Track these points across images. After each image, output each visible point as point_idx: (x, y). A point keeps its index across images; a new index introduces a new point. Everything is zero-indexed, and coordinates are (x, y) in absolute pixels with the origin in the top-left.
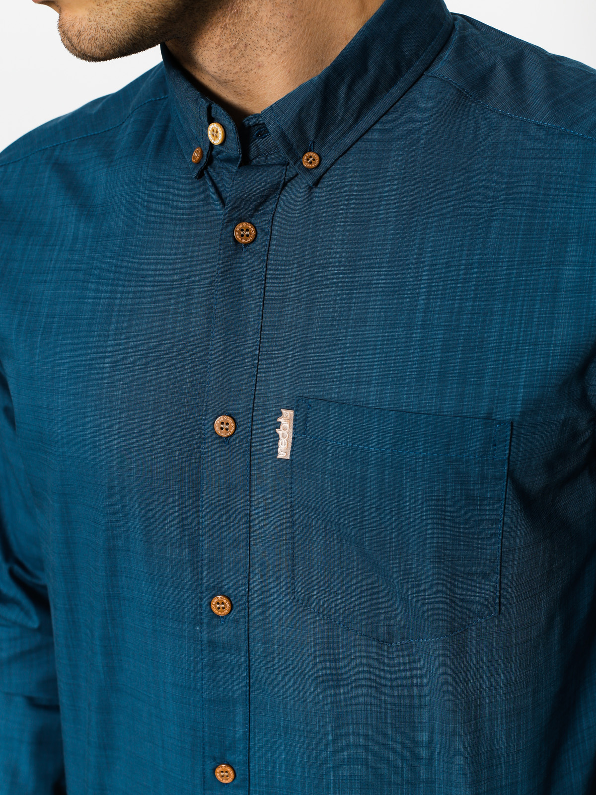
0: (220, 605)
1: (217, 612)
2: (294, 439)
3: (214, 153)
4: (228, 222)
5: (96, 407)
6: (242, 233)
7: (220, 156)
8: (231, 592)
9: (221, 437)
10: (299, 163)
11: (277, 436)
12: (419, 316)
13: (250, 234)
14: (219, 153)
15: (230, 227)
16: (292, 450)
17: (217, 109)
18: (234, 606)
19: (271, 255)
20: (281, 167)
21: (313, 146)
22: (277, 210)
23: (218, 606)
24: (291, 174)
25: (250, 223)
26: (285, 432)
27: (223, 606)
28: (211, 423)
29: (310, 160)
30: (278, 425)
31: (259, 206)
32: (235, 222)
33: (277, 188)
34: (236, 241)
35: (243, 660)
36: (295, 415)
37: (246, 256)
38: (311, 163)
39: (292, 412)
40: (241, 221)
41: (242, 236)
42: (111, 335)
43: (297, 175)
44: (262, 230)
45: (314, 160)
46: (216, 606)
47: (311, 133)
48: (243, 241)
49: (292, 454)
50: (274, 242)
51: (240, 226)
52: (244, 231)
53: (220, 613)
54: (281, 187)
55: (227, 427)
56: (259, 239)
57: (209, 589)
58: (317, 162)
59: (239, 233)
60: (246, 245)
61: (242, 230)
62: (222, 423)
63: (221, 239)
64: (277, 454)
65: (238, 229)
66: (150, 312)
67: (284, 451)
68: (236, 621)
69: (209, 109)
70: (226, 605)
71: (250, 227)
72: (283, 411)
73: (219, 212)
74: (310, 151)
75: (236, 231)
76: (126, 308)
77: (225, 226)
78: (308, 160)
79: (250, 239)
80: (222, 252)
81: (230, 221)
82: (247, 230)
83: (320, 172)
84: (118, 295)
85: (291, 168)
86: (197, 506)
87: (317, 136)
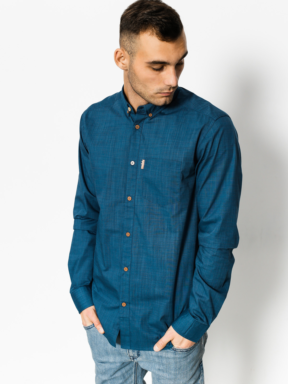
0: (129, 198)
2: (144, 165)
8: (132, 196)
9: (132, 165)
11: (141, 165)
12: (167, 143)
16: (144, 167)
17: (130, 105)
18: (132, 199)
19: (142, 131)
22: (144, 123)
25: (139, 125)
28: (130, 162)
29: (150, 115)
30: (142, 163)
31: (140, 122)
33: (144, 119)
35: (133, 210)
36: (145, 161)
37: (137, 131)
40: (137, 125)
49: (144, 168)
50: (143, 129)
51: (137, 126)
52: (137, 127)
53: (129, 200)
55: (133, 163)
56: (140, 128)
57: (127, 195)
60: (137, 129)
63: (133, 128)
64: (141, 168)
67: (142, 167)
68: (132, 202)
69: (128, 105)
72: (143, 160)
73: (133, 123)
74: (151, 113)
77: (134, 125)
79: (138, 128)
80: (133, 130)
83: (152, 117)
84: (112, 138)
85: (147, 116)
86: (126, 179)
87: (152, 111)
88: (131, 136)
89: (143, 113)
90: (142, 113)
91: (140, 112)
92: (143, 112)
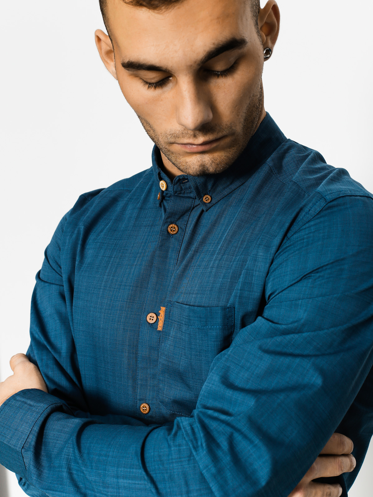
1: (143, 412)
2: (165, 321)
3: (164, 194)
4: (165, 223)
5: (95, 307)
6: (172, 229)
7: (167, 196)
8: (150, 402)
9: (149, 323)
10: (201, 199)
13: (175, 230)
14: (167, 194)
15: (166, 225)
16: (164, 326)
17: (163, 175)
18: (151, 409)
19: (184, 240)
20: (192, 200)
21: (209, 192)
22: (189, 220)
23: (143, 408)
24: (196, 204)
25: (176, 225)
26: (161, 318)
27: (145, 408)
28: (145, 316)
29: (207, 199)
31: (180, 217)
32: (169, 223)
33: (190, 209)
34: (168, 232)
36: (166, 310)
37: (172, 240)
38: (207, 200)
39: (165, 308)
40: (172, 223)
41: (171, 230)
42: (106, 274)
43: (199, 204)
44: (181, 228)
45: (208, 199)
46: (142, 409)
47: (209, 187)
48: (171, 233)
49: (163, 328)
50: (186, 235)
51: (171, 226)
52: (173, 228)
53: (144, 412)
54: (191, 209)
55: (153, 318)
56: (179, 232)
57: (138, 398)
58: (210, 201)
59: (170, 229)
60: (173, 235)
61: (172, 228)
62: (151, 317)
63: (161, 230)
64: (157, 328)
65: (170, 227)
66: (126, 265)
67: (160, 326)
70: (147, 408)
71: (176, 227)
72: (161, 307)
74: (207, 195)
75: (169, 227)
76: (115, 262)
77: (164, 225)
78: (206, 198)
79: (175, 232)
80: (161, 237)
81: (166, 222)
82: (174, 228)
83: (211, 205)
84: (113, 256)
85: (197, 202)
86: (136, 358)
87: (212, 188)
88: (154, 252)
89: (189, 195)
90: (186, 195)
91: (180, 193)
92: (187, 193)
